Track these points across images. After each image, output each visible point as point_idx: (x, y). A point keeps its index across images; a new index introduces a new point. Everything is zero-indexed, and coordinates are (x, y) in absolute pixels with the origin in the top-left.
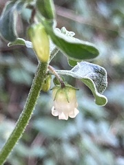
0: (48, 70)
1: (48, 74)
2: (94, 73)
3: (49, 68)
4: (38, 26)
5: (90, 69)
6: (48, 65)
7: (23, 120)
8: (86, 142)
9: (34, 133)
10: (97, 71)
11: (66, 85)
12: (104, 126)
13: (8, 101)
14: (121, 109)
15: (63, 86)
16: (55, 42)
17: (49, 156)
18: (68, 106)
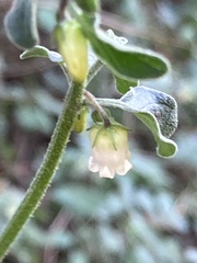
0: (84, 98)
1: (84, 104)
2: (157, 105)
3: (85, 94)
4: (71, 24)
5: (150, 98)
6: (84, 90)
7: (42, 179)
8: (137, 224)
9: (54, 209)
10: (161, 102)
11: (113, 122)
12: (165, 200)
13: (14, 159)
14: (193, 173)
15: (107, 124)
16: (97, 51)
17: (78, 246)
18: (115, 156)
